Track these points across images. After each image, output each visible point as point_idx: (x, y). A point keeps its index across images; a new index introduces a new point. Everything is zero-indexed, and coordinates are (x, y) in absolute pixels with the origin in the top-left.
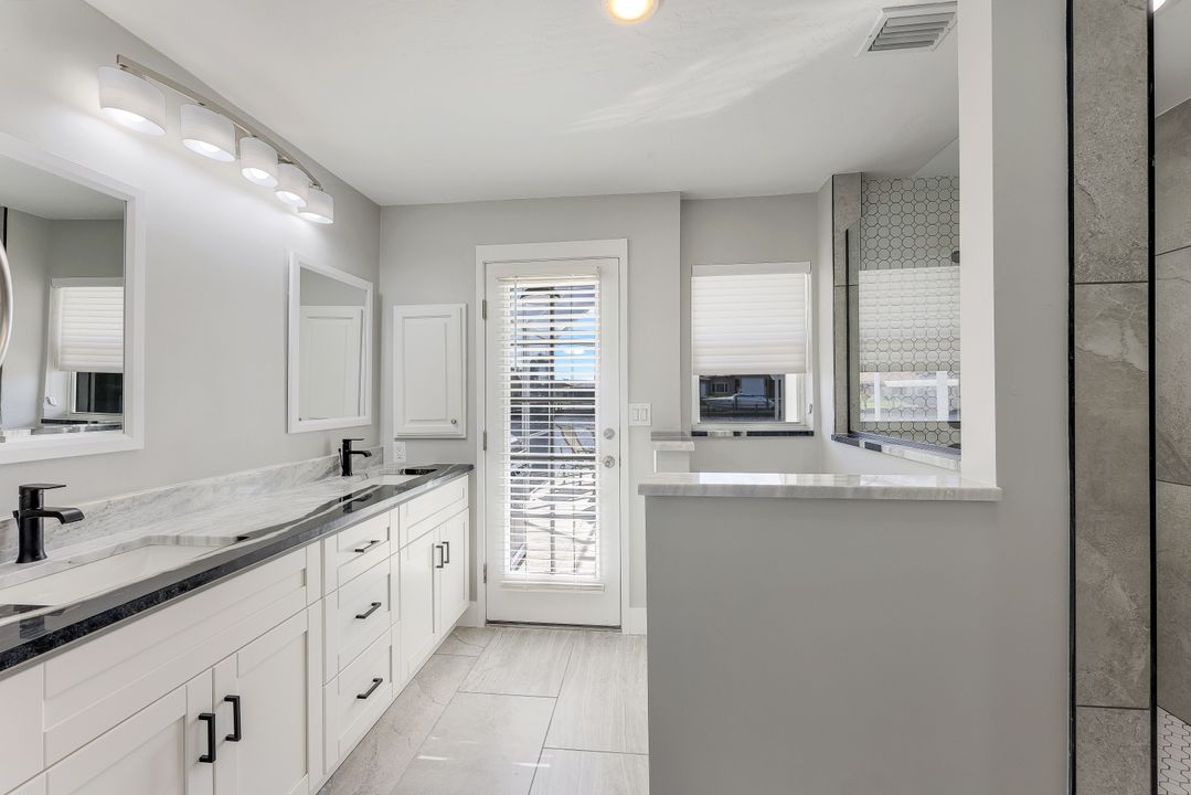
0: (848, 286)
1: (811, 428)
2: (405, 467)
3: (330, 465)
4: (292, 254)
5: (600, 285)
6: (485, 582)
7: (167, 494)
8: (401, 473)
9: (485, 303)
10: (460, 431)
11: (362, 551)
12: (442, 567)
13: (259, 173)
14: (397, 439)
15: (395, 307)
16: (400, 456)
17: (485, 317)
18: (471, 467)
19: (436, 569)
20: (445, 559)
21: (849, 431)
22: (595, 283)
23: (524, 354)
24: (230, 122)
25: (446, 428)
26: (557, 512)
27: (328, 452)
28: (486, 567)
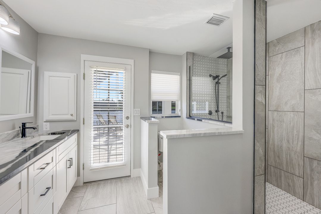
0: (190, 80)
1: (180, 115)
3: (15, 134)
5: (125, 72)
6: (83, 170)
8: (49, 134)
9: (84, 74)
10: (74, 118)
11: (44, 168)
12: (70, 167)
14: (45, 122)
15: (45, 72)
16: (47, 127)
17: (84, 79)
18: (78, 131)
19: (68, 169)
20: (71, 164)
21: (190, 116)
22: (124, 72)
25: (69, 117)
27: (14, 128)
28: (83, 164)
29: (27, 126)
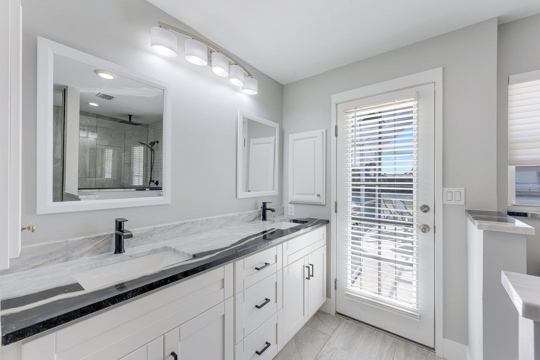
2: (293, 218)
3: (257, 214)
4: (239, 111)
6: (336, 289)
7: (180, 225)
8: (291, 221)
9: (336, 127)
10: (322, 200)
11: (258, 269)
12: (309, 279)
13: (220, 70)
14: (290, 203)
15: (290, 135)
16: (292, 212)
17: (336, 135)
18: (328, 222)
19: (306, 280)
20: (311, 274)
22: (415, 103)
23: (362, 160)
24: (205, 46)
25: (314, 199)
26: (381, 256)
27: (256, 208)
28: (336, 280)
29: (268, 206)
